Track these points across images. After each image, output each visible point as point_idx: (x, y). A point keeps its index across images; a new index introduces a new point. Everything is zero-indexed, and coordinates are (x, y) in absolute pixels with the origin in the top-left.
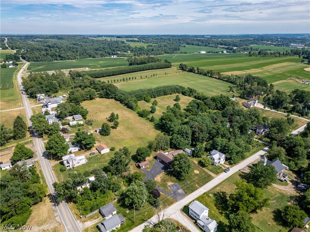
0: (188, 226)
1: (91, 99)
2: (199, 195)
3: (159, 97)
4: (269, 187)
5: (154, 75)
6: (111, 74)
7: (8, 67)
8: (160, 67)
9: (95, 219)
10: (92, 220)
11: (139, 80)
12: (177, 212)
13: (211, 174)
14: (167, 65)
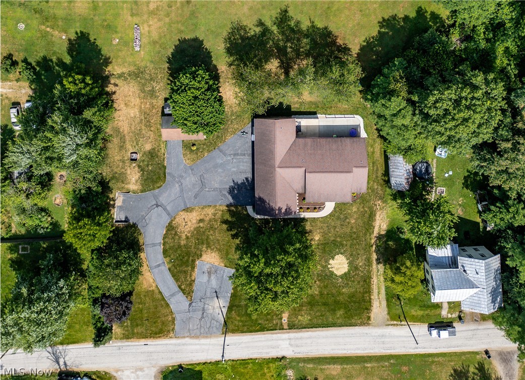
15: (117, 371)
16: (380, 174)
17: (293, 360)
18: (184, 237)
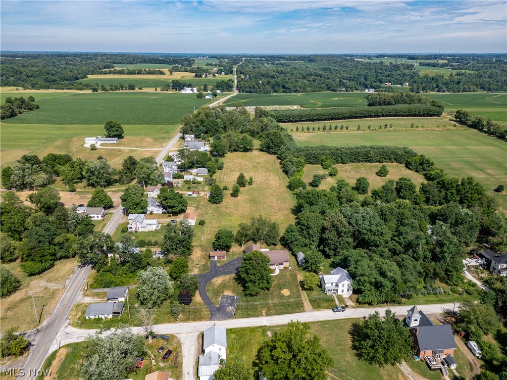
0: (186, 357)
1: (246, 150)
2: (250, 326)
3: (354, 164)
4: (388, 367)
5: (386, 126)
6: (315, 118)
7: (205, 97)
8: (413, 113)
9: (100, 298)
10: (95, 297)
11: (352, 132)
12: (194, 334)
13: (305, 304)
14: (434, 111)
15: (178, 334)
16: (296, 264)
17: (270, 327)
18: (216, 286)
